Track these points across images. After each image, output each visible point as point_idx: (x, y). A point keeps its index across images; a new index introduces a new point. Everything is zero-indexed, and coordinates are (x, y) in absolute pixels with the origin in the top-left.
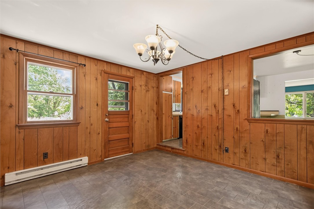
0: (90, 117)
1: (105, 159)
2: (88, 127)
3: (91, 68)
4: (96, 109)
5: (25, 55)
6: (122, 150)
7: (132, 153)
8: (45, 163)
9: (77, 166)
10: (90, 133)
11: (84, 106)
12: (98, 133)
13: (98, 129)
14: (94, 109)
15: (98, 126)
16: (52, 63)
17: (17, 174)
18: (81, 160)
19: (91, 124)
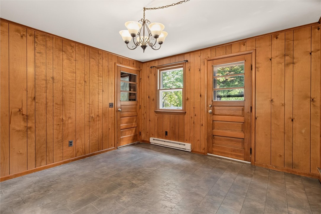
0: (194, 108)
1: (208, 154)
2: (192, 117)
3: (195, 61)
4: (200, 100)
5: (158, 68)
6: (231, 152)
7: (250, 163)
8: (166, 138)
9: (183, 149)
10: (194, 123)
11: (189, 98)
12: (201, 125)
13: (201, 120)
14: (198, 100)
15: (201, 118)
16: (170, 67)
17: (154, 139)
18: (184, 145)
19: (195, 115)
